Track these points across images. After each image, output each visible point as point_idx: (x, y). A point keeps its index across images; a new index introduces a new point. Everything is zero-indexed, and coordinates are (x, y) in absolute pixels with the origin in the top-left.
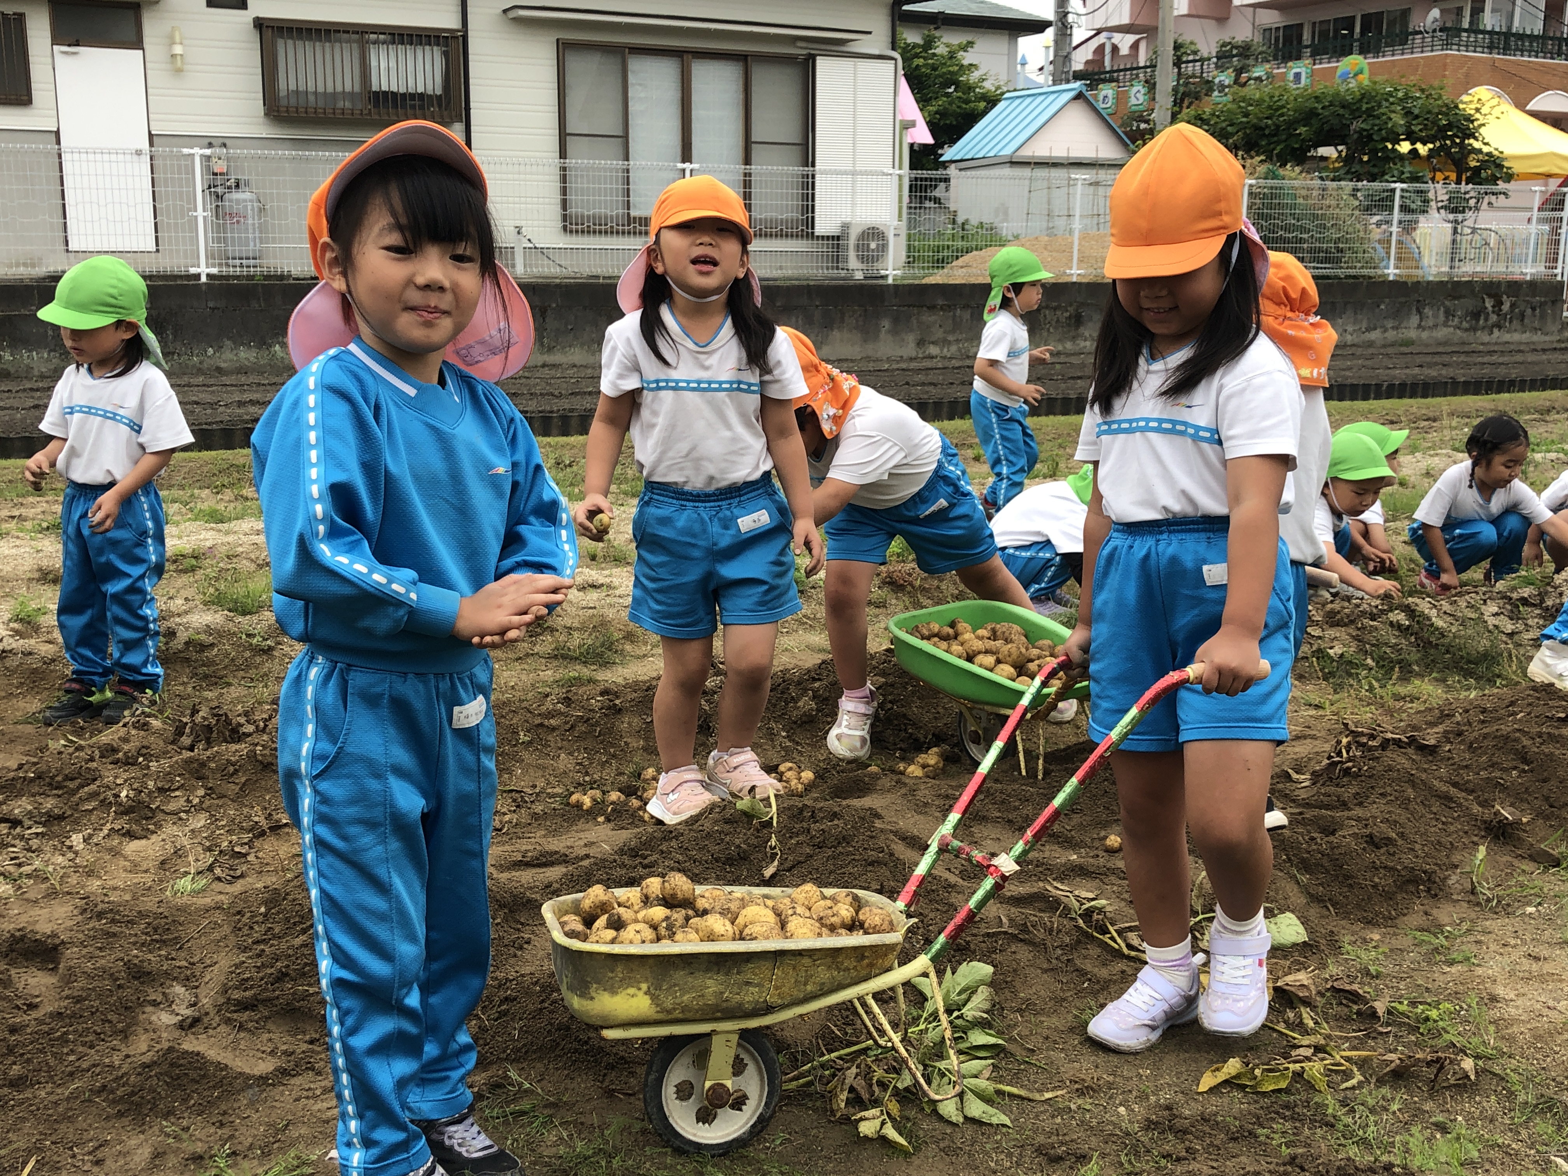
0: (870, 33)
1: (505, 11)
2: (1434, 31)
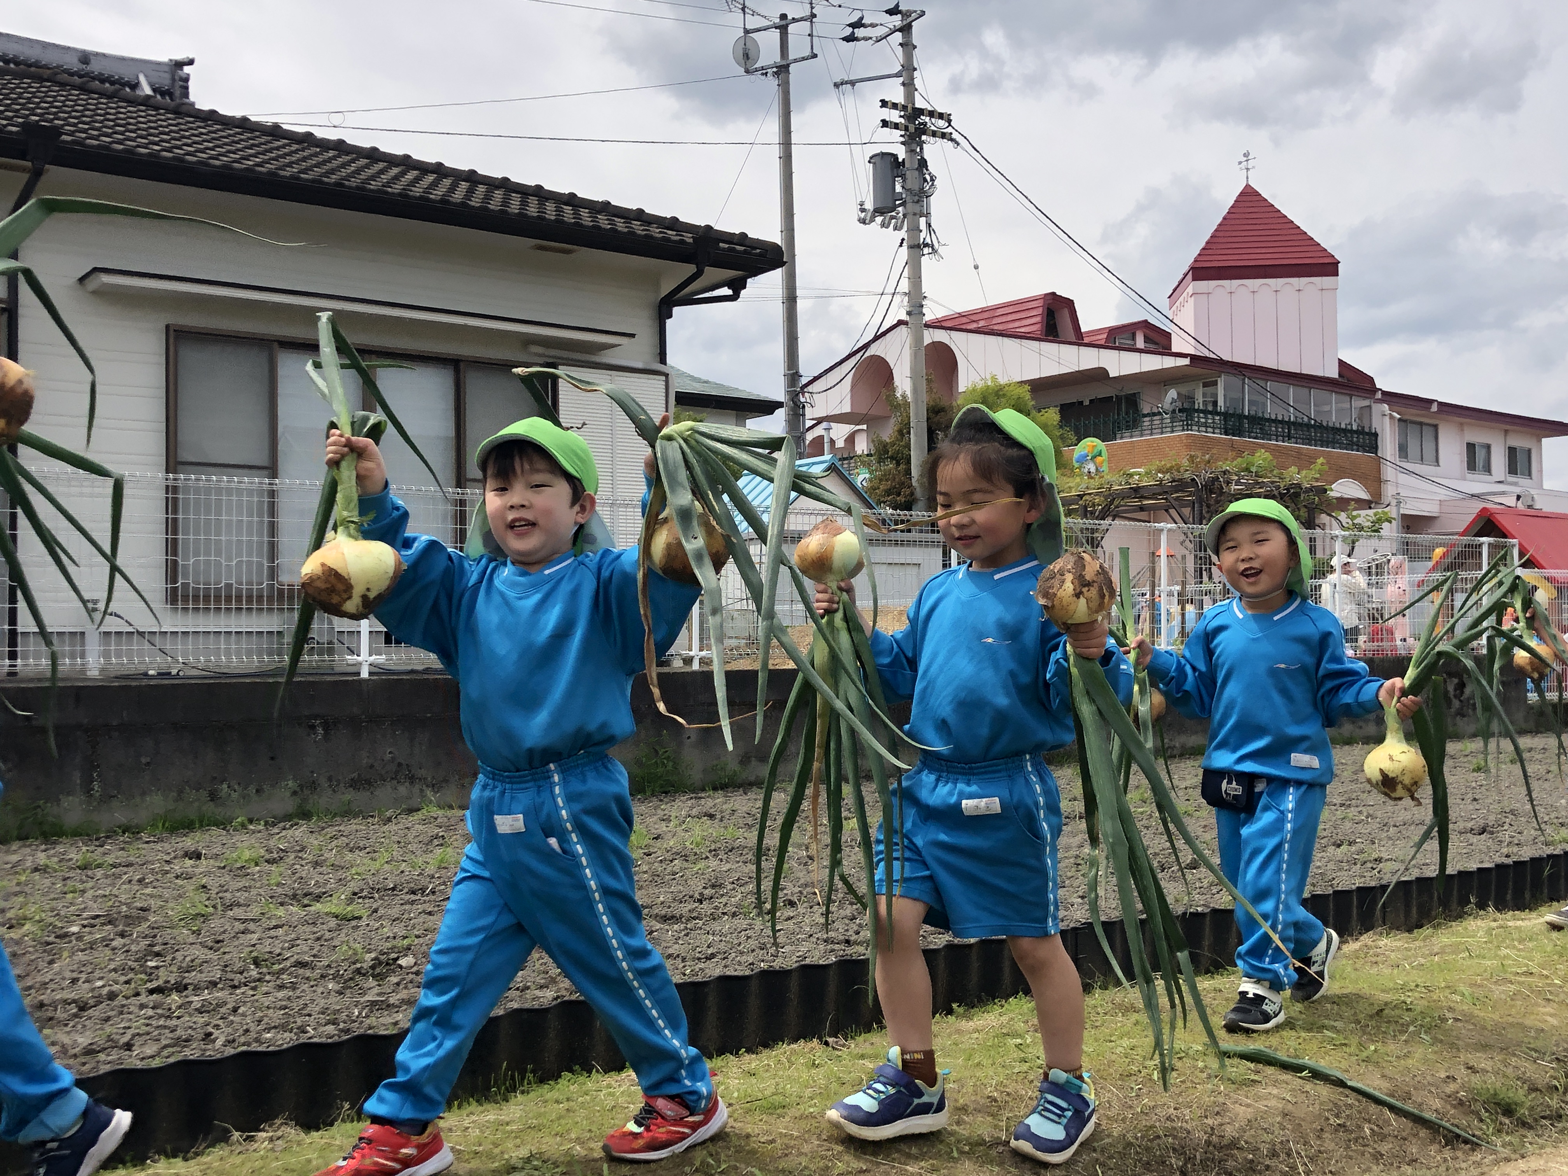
0: (632, 336)
1: (82, 280)
2: (1174, 411)
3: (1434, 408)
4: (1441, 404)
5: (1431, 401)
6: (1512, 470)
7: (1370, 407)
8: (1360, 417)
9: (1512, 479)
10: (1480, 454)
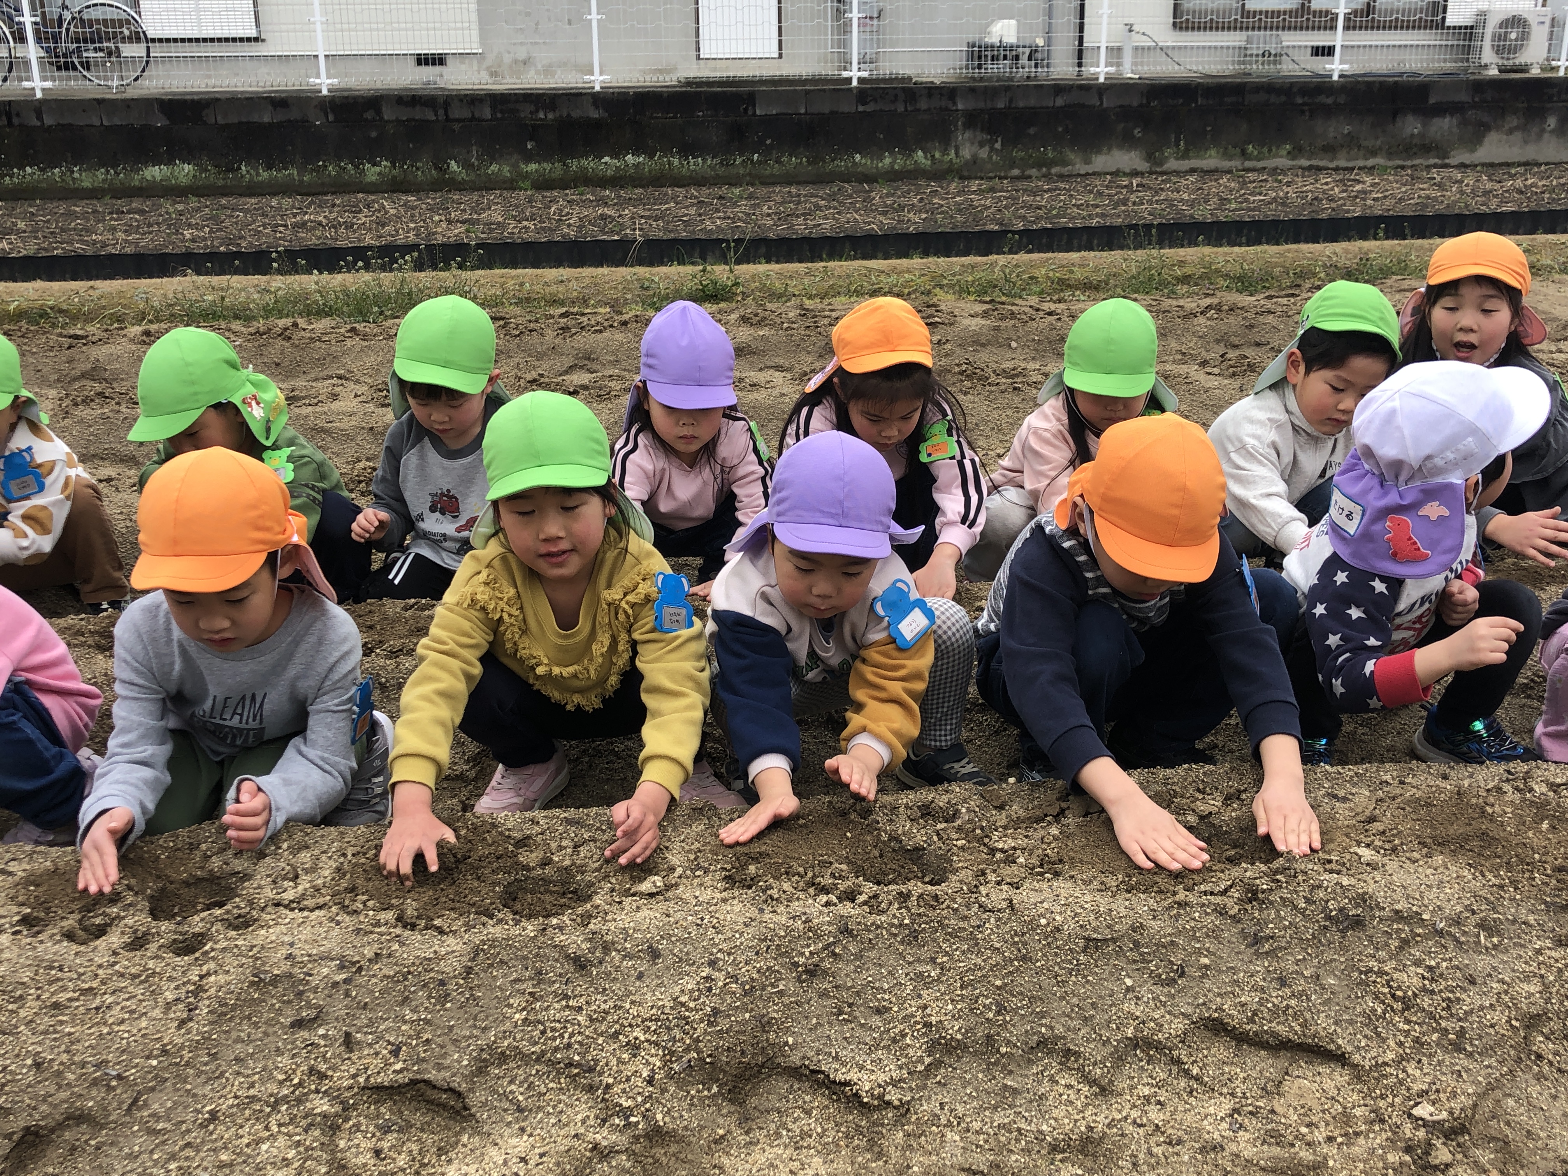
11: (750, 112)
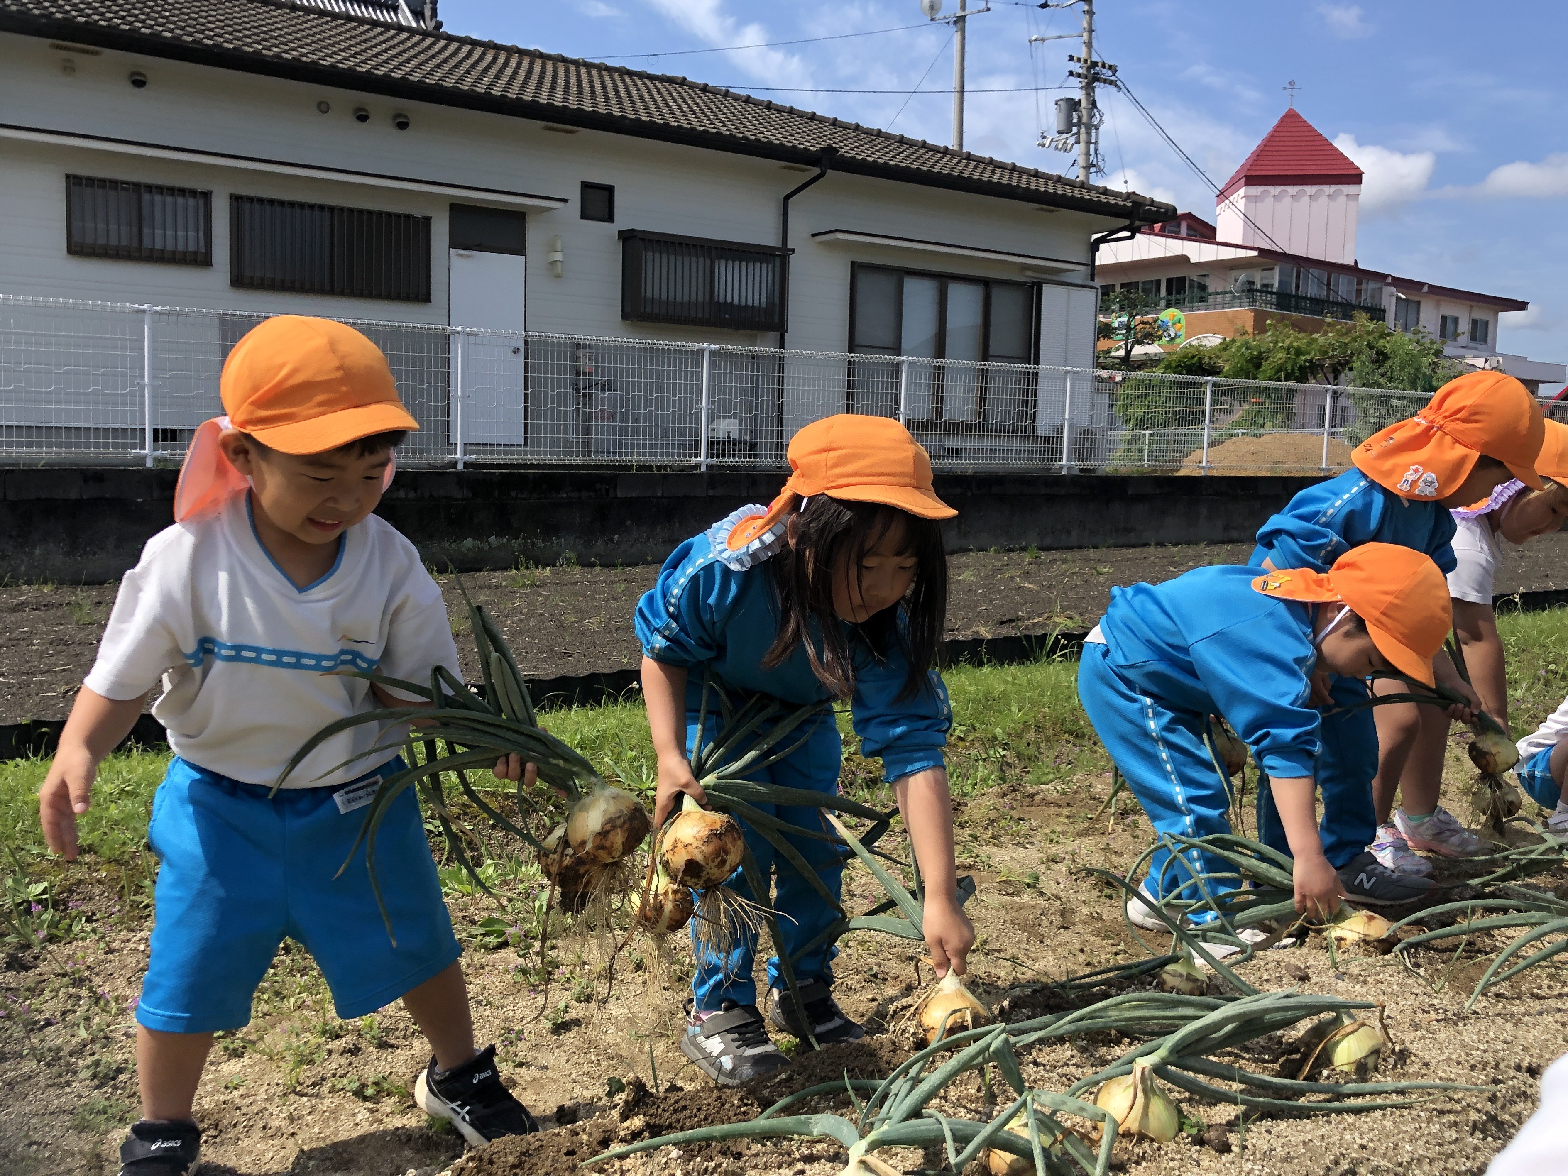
0: (1079, 263)
1: (813, 235)
3: (1425, 289)
4: (1430, 286)
5: (1423, 284)
6: (1473, 338)
7: (1381, 289)
8: (1372, 297)
9: (1472, 344)
10: (1450, 326)
11: (611, 495)
